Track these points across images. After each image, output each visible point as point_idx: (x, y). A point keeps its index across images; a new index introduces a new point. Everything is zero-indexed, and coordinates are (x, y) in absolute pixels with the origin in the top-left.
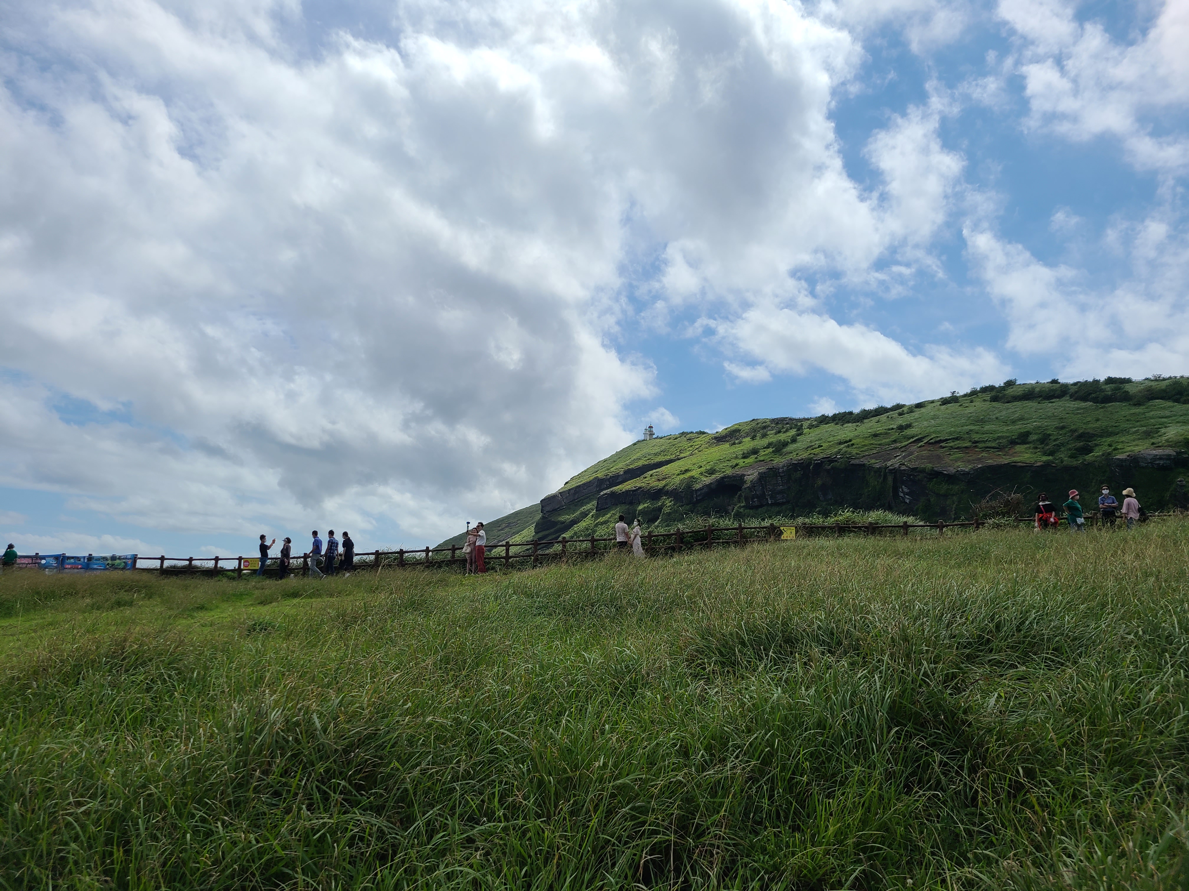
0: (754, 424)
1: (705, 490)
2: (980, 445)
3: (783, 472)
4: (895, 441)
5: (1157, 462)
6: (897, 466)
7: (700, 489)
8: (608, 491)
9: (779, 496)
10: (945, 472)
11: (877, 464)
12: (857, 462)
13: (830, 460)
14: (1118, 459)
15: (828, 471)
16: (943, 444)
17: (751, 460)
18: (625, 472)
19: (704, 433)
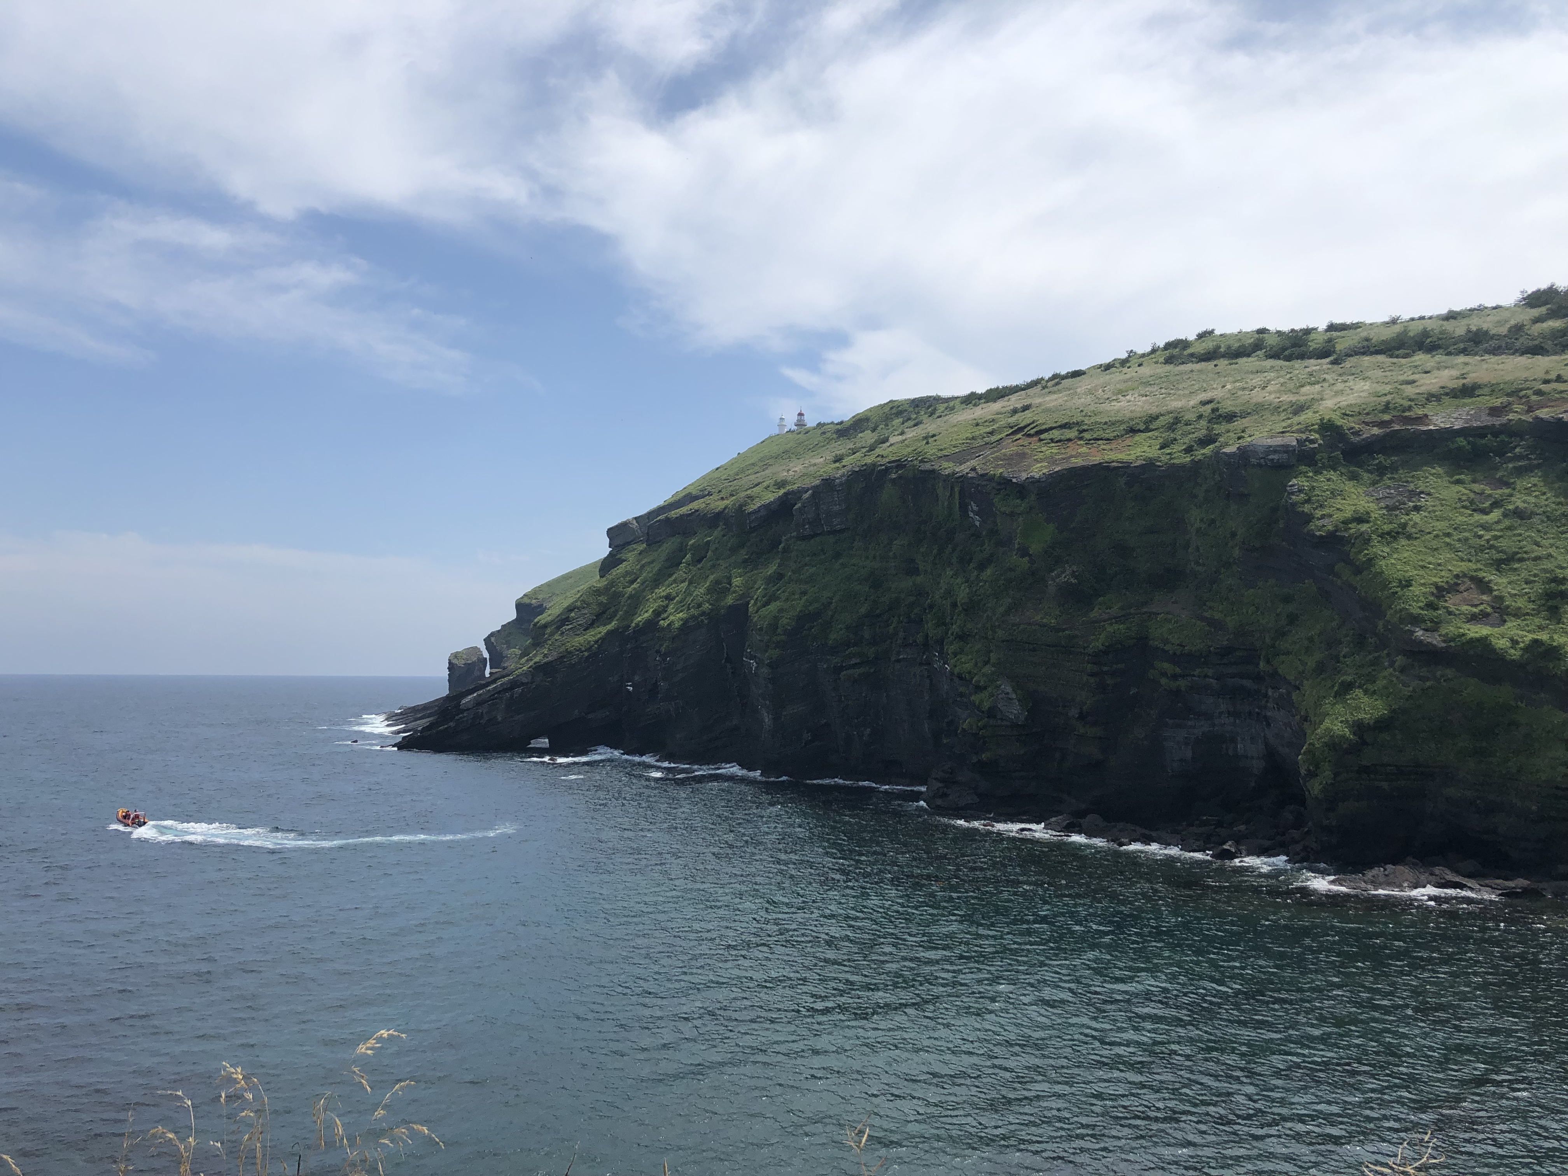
1: (763, 513)
2: (1087, 435)
3: (841, 484)
4: (992, 432)
5: (1270, 457)
6: (966, 472)
7: (755, 512)
8: (663, 516)
9: (836, 521)
10: (1014, 480)
11: (948, 467)
12: (927, 466)
13: (899, 464)
14: (1225, 453)
15: (893, 481)
16: (1042, 437)
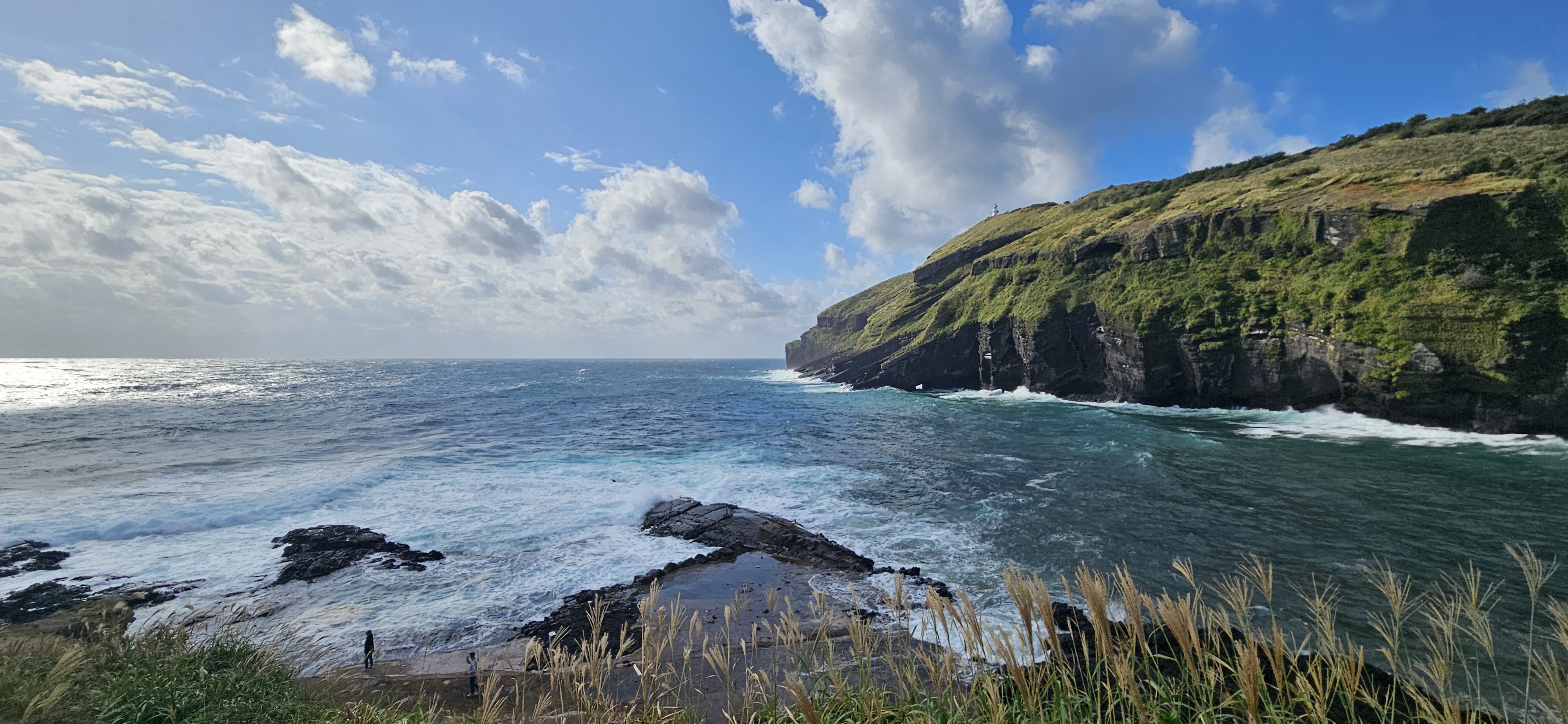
0: (1111, 191)
1: (1086, 250)
4: (1306, 186)
6: (1323, 208)
7: (1081, 249)
8: (981, 259)
9: (1173, 249)
10: (1393, 208)
12: (1266, 209)
13: (1233, 210)
15: (1232, 220)
17: (1125, 221)
18: (986, 243)
19: (1053, 204)
